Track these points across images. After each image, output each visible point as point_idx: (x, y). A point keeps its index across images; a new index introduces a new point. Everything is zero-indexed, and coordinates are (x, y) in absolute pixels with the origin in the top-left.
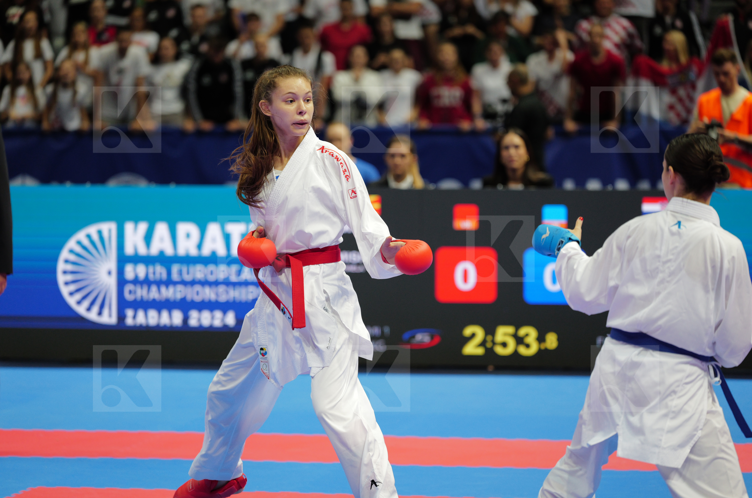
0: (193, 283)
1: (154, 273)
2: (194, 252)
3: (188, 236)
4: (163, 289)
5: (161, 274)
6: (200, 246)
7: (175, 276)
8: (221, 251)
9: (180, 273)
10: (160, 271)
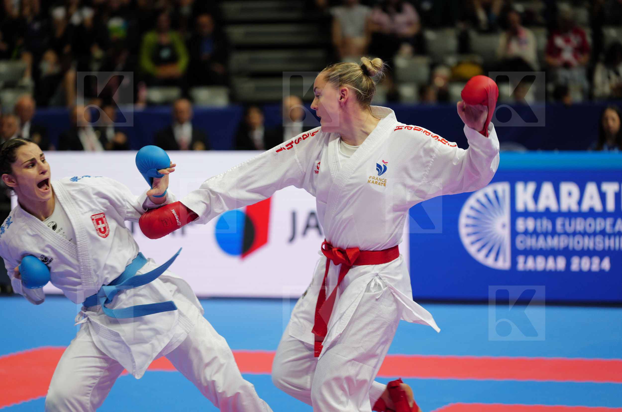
0: (574, 234)
1: (541, 226)
4: (549, 239)
5: (547, 227)
7: (559, 227)
9: (563, 225)
10: (546, 224)
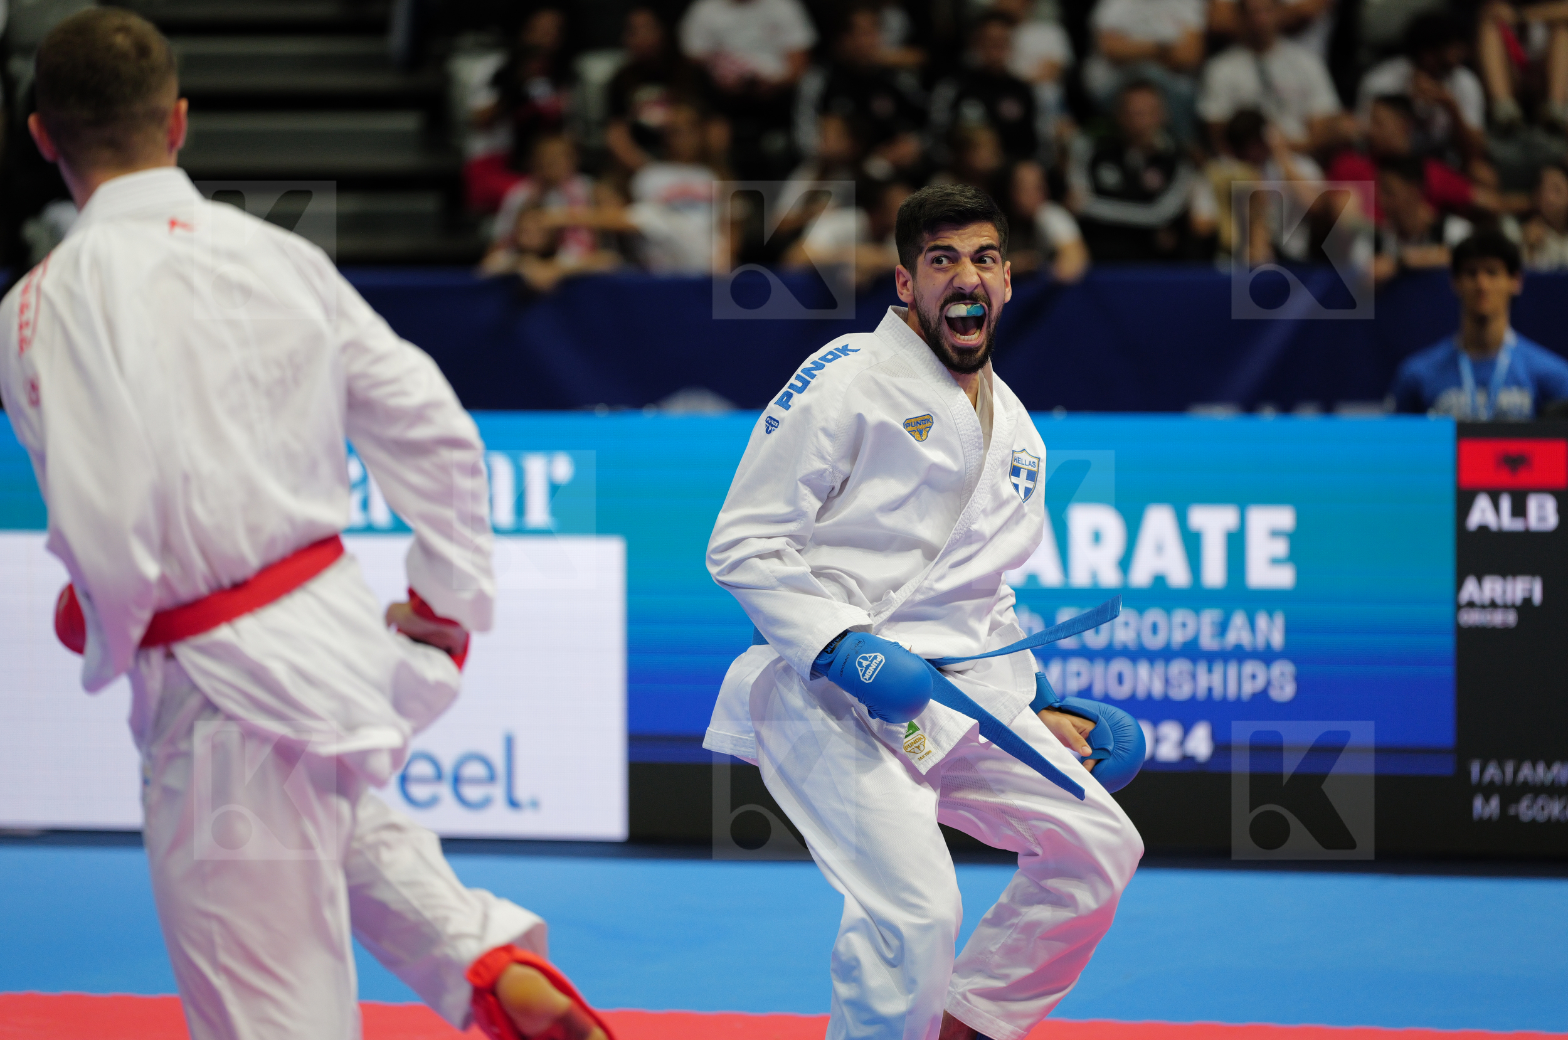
2: (1110, 578)
3: (1097, 537)
6: (1125, 563)
8: (1179, 576)
